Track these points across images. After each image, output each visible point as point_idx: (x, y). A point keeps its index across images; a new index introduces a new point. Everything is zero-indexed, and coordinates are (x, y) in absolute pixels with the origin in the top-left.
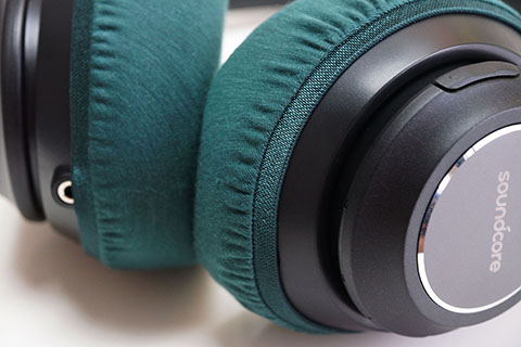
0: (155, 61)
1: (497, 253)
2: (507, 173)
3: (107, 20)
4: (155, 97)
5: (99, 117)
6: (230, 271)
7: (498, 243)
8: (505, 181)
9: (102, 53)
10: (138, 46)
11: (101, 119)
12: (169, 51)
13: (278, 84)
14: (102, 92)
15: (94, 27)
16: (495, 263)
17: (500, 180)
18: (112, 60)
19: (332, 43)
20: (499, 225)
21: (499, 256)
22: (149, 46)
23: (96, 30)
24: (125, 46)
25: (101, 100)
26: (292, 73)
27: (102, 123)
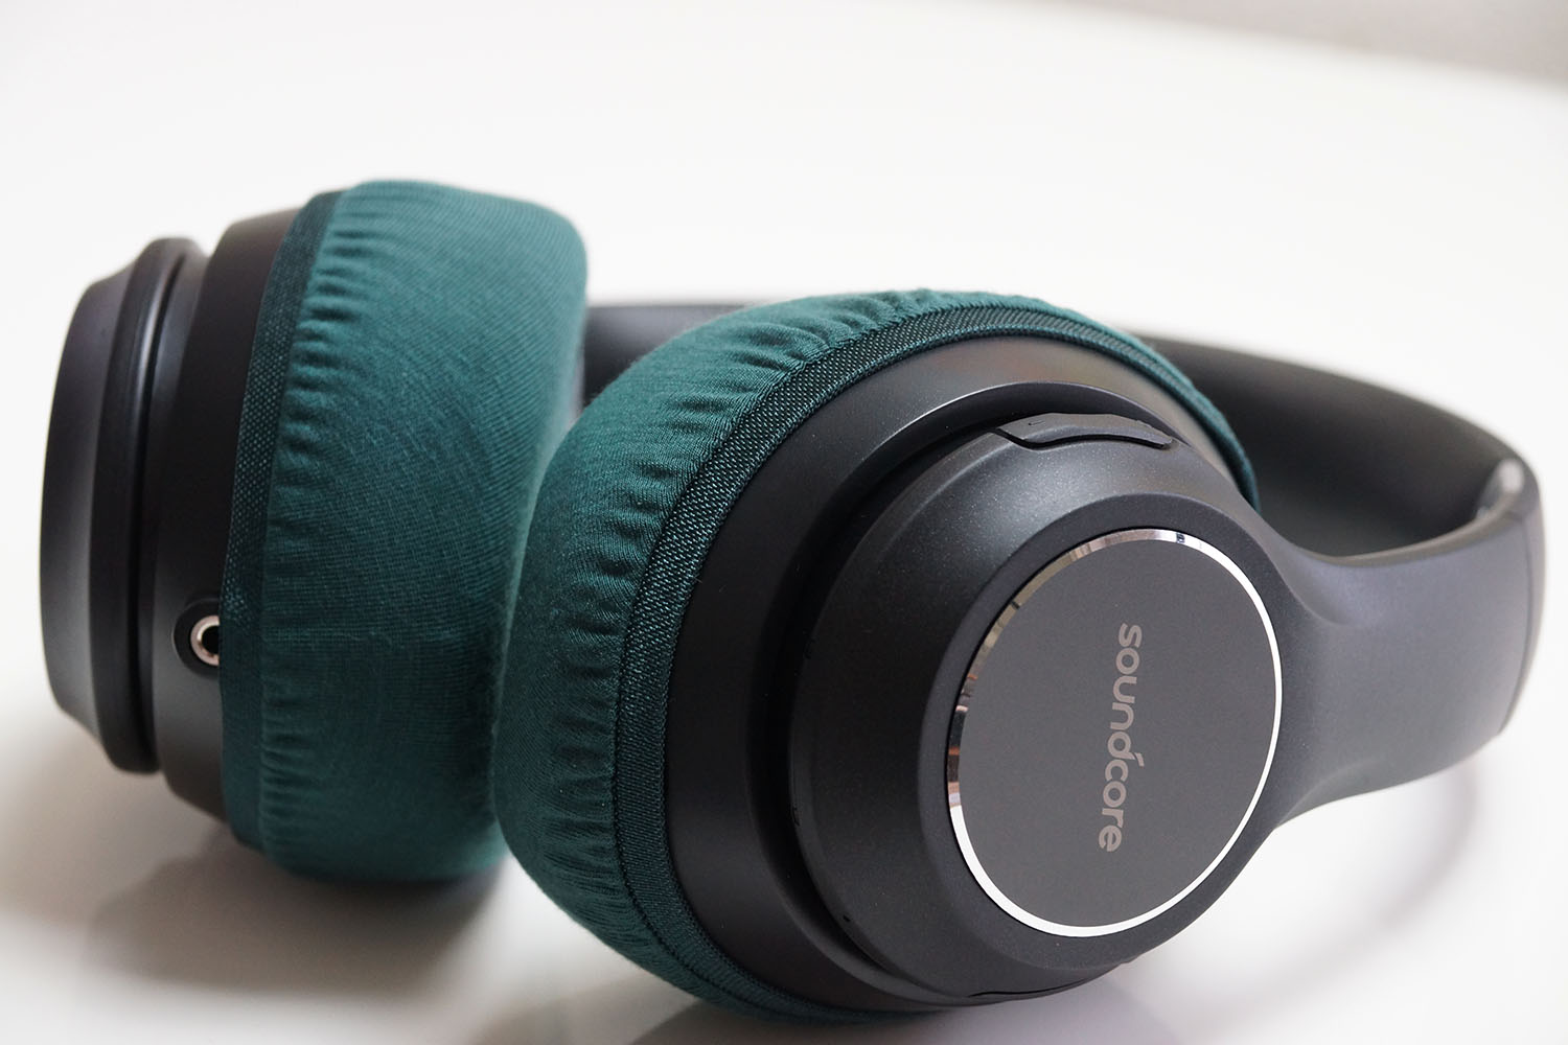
0: (418, 382)
1: (1113, 809)
2: (1136, 629)
3: (331, 302)
4: (410, 449)
5: (292, 478)
6: (562, 816)
7: (1116, 785)
8: (1132, 646)
9: (314, 359)
10: (389, 352)
11: (296, 483)
12: (448, 367)
13: (689, 428)
14: (306, 430)
15: (304, 312)
16: (1110, 829)
17: (1124, 642)
18: (333, 372)
19: (800, 357)
20: (1120, 745)
21: (1119, 815)
22: (410, 352)
23: (306, 318)
24: (361, 349)
25: (300, 446)
26: (717, 407)
27: (297, 492)
